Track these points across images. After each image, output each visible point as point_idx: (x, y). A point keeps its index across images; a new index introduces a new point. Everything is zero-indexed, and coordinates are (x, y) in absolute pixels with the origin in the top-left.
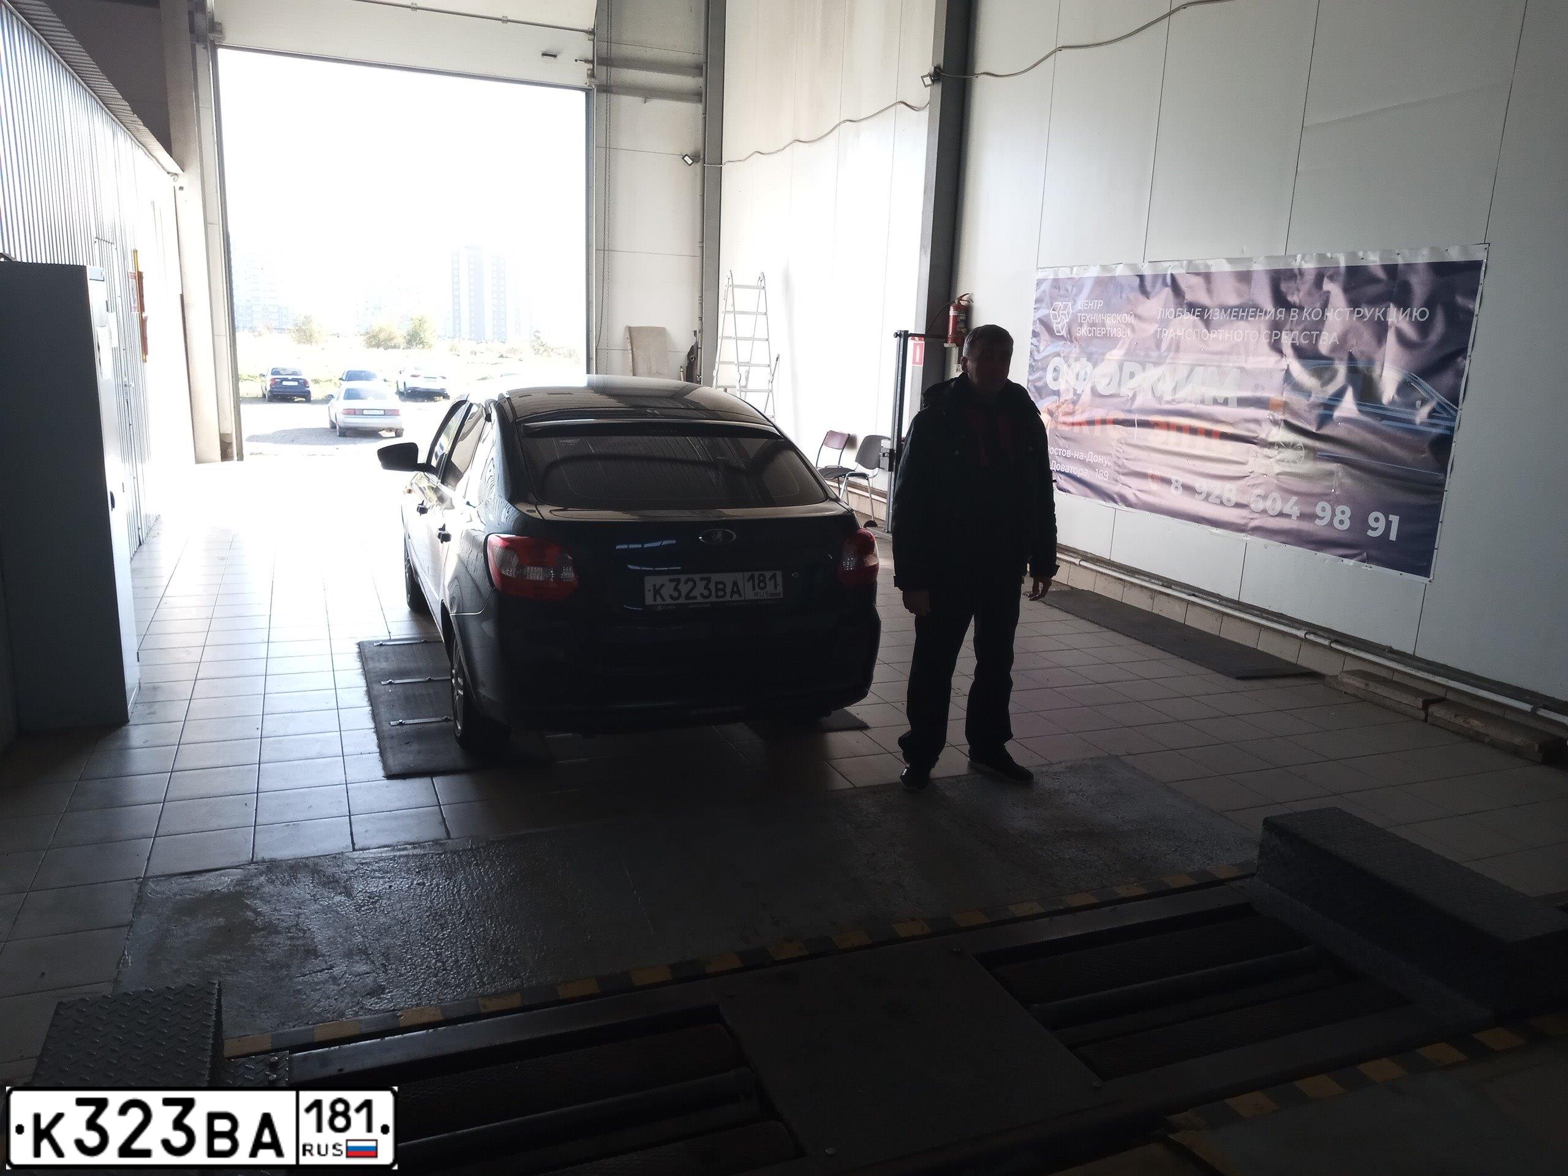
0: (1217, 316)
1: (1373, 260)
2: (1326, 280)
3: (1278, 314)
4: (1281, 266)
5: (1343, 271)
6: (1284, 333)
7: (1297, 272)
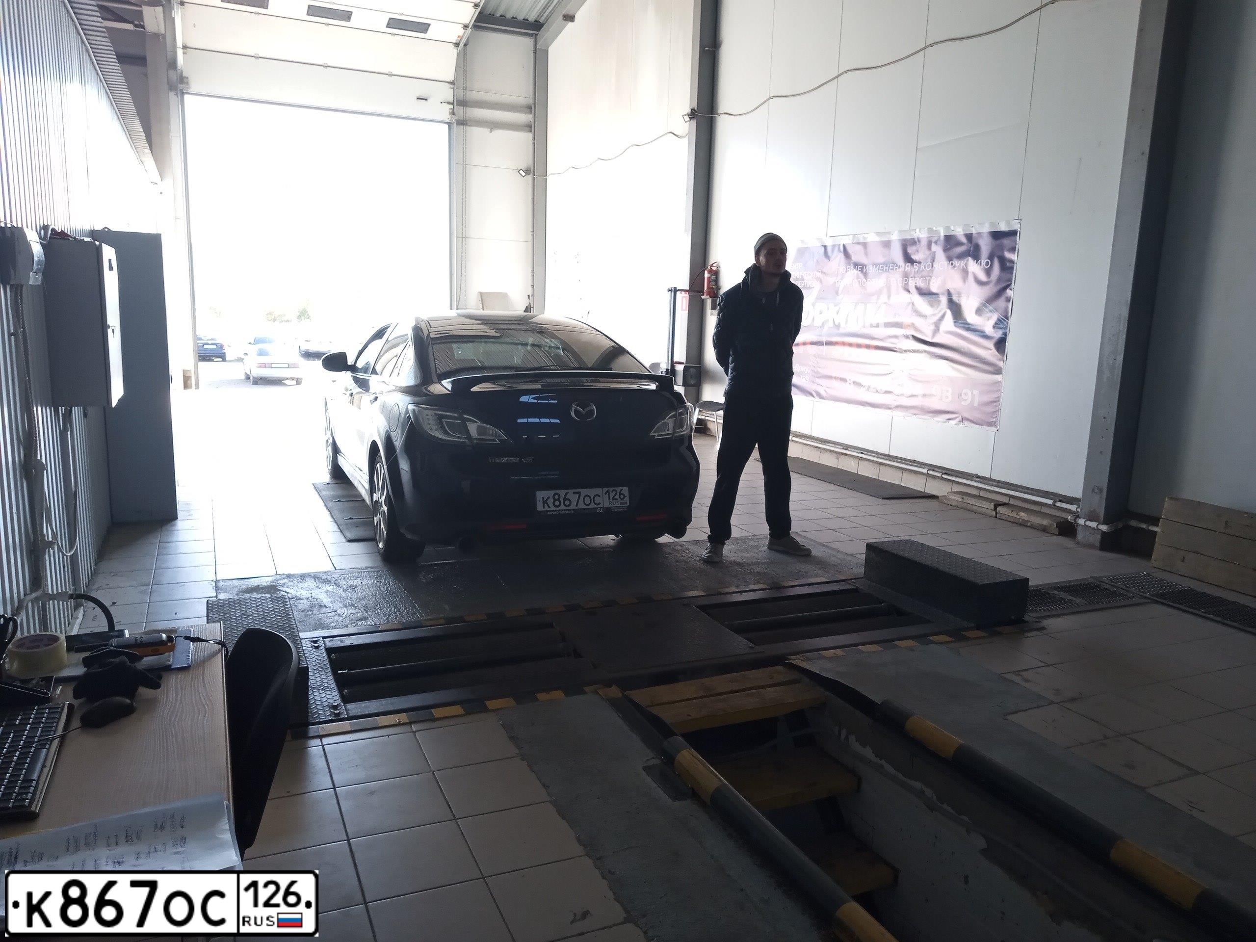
0: (871, 270)
1: (959, 232)
2: (933, 244)
3: (907, 268)
4: (908, 237)
5: (942, 238)
6: (910, 279)
7: (917, 240)
